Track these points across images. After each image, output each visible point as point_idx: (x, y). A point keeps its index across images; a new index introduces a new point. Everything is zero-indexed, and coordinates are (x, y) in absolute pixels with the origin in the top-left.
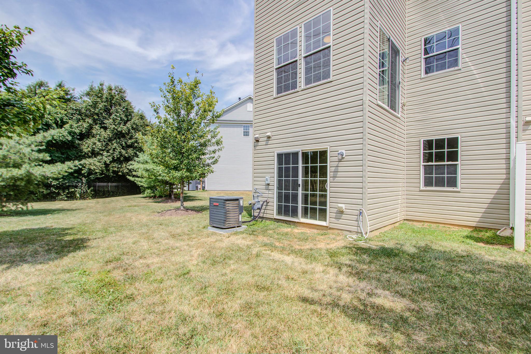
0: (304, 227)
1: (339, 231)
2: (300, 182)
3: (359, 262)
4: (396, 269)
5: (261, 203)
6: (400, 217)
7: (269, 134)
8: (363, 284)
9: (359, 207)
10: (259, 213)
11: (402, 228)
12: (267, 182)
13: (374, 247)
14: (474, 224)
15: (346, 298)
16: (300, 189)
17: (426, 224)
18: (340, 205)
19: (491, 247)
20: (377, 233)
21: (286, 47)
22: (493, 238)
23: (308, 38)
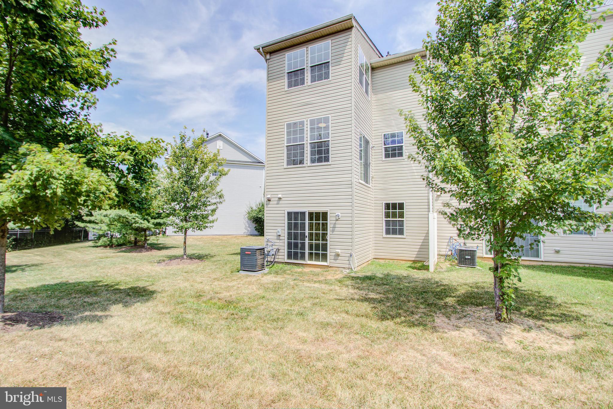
0: (310, 267)
1: (337, 268)
2: (307, 234)
3: (356, 283)
4: (375, 285)
5: (275, 250)
6: (371, 257)
7: (280, 196)
8: (362, 292)
9: (350, 252)
10: (274, 258)
11: (373, 264)
12: (278, 234)
13: (361, 276)
14: (413, 259)
15: (356, 297)
16: (307, 239)
17: (387, 260)
18: (337, 250)
19: (419, 271)
20: (359, 268)
21: (295, 132)
22: (421, 267)
23: (312, 129)
